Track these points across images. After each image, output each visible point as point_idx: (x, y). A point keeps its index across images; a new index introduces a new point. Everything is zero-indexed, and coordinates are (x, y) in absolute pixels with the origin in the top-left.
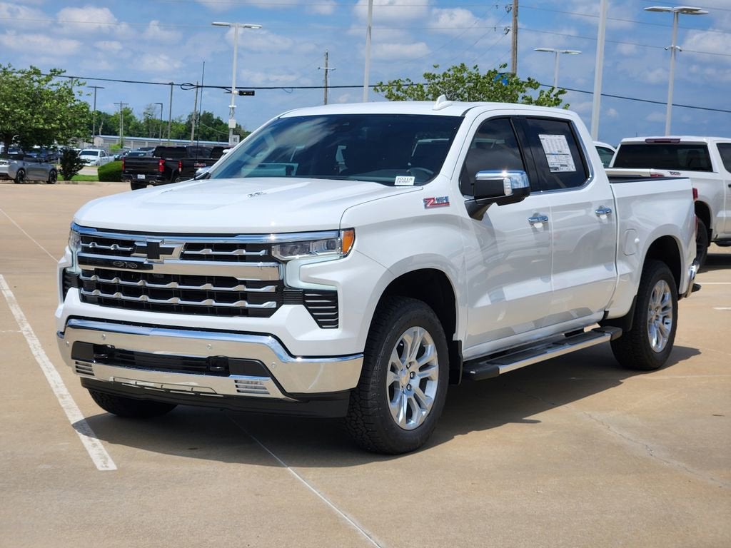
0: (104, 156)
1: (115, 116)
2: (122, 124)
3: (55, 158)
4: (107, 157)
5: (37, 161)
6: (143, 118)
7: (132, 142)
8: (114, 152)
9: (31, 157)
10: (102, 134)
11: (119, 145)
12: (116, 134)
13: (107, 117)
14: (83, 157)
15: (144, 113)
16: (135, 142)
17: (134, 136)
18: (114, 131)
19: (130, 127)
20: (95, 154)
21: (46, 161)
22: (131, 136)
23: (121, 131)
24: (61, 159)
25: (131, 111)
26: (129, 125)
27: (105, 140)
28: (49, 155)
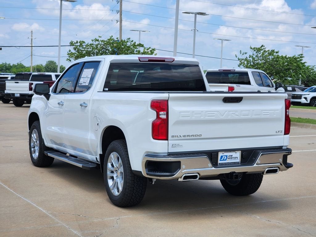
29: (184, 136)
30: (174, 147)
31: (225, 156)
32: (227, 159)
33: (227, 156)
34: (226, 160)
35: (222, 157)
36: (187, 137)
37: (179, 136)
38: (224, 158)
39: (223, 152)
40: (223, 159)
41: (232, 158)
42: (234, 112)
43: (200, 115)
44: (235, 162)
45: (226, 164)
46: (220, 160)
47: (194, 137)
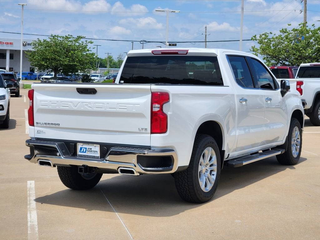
0: (102, 77)
1: (105, 59)
2: (108, 63)
3: (79, 78)
4: (103, 78)
5: (70, 81)
6: (117, 60)
7: (112, 71)
8: (105, 75)
9: (67, 78)
10: (99, 67)
11: (107, 72)
12: (106, 67)
13: (102, 60)
14: (93, 78)
15: (118, 58)
16: (114, 70)
17: (113, 68)
18: (105, 66)
19: (112, 64)
20: (98, 76)
21: (75, 80)
22: (112, 68)
23: (108, 66)
24: (82, 79)
25: (112, 57)
26: (111, 63)
27: (101, 70)
28: (76, 77)
29: (46, 124)
30: (39, 133)
31: (84, 148)
32: (87, 152)
33: (86, 148)
34: (85, 152)
35: (81, 148)
36: (48, 125)
37: (41, 123)
38: (84, 150)
39: (82, 144)
40: (82, 151)
41: (91, 151)
42: (87, 104)
43: (56, 105)
44: (94, 156)
45: (85, 156)
46: (80, 152)
47: (54, 126)
